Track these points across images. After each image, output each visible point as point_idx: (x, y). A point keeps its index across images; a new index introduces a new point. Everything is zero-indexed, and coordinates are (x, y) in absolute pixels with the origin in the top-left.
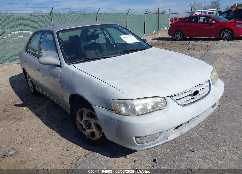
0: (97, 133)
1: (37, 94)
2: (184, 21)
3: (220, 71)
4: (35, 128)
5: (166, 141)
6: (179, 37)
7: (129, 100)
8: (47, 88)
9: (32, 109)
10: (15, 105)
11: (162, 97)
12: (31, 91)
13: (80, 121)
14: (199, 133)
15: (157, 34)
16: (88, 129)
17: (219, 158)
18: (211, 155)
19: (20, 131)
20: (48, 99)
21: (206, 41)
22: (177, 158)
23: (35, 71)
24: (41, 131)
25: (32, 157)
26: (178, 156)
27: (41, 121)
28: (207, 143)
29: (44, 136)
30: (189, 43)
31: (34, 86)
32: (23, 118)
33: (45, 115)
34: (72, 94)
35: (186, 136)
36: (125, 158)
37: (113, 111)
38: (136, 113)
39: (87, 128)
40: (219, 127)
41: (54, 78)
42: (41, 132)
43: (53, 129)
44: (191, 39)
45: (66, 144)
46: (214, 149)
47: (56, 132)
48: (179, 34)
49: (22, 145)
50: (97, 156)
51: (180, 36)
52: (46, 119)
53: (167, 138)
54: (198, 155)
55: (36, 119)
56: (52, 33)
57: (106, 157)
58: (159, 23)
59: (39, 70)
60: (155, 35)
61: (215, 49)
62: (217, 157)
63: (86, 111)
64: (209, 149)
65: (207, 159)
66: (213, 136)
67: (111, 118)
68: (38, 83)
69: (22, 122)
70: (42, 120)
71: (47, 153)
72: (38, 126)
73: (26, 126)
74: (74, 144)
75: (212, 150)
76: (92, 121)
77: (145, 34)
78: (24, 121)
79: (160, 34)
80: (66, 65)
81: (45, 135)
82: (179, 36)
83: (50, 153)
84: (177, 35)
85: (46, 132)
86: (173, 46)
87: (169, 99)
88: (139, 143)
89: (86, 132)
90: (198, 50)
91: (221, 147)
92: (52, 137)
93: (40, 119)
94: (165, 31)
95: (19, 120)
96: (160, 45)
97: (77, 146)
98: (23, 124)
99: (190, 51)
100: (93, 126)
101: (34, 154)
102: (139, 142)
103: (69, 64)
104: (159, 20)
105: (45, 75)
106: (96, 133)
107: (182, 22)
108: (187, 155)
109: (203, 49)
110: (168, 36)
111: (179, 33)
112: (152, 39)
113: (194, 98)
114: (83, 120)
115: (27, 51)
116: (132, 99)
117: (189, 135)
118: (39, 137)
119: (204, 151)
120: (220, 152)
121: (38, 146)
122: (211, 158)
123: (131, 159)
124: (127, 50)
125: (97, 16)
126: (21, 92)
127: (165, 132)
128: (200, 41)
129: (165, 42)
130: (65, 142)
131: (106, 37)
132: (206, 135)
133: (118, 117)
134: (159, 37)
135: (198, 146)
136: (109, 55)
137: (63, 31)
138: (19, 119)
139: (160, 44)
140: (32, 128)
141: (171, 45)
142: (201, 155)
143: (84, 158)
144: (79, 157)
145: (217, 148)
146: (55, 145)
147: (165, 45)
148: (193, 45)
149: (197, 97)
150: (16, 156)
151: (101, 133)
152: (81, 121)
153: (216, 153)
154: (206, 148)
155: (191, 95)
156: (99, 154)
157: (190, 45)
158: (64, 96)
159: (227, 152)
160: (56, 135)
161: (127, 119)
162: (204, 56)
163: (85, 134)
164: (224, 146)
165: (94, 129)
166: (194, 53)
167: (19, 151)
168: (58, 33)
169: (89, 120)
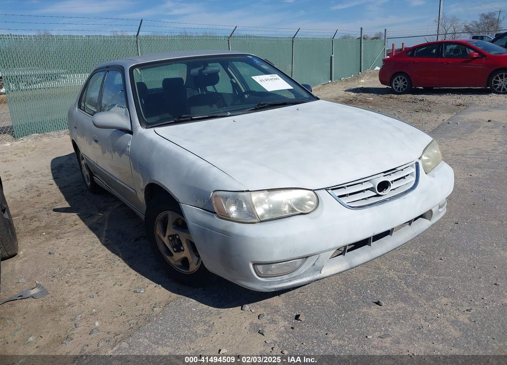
0: (192, 260)
1: (96, 189)
2: (413, 53)
3: (475, 154)
4: (83, 251)
5: (318, 276)
6: (402, 87)
7: (243, 191)
8: (110, 174)
9: (84, 217)
10: (55, 210)
11: (311, 190)
12: (86, 184)
13: (162, 236)
14: (399, 272)
15: (357, 81)
16: (175, 252)
17: (428, 318)
18: (414, 312)
19: (57, 255)
20: (117, 199)
21: (459, 96)
22: (343, 315)
23: (90, 144)
24: (93, 257)
25: (71, 300)
26: (346, 311)
27: (97, 239)
28: (411, 289)
29: (97, 266)
30: (420, 98)
31: (91, 174)
32: (64, 233)
33: (106, 229)
34: (147, 183)
35: (371, 275)
36: (242, 309)
37: (215, 213)
38: (255, 218)
39: (175, 250)
40: (443, 261)
41: (120, 155)
42: (93, 259)
43: (116, 254)
44: (429, 91)
45: (135, 282)
46: (422, 301)
47: (121, 260)
48: (401, 81)
49: (55, 280)
50: (191, 304)
51: (405, 83)
52: (106, 237)
53: (320, 270)
54: (388, 311)
55: (87, 235)
56: (121, 69)
57: (205, 306)
58: (362, 57)
59: (96, 141)
60: (353, 83)
61: (475, 110)
62: (425, 315)
63: (172, 217)
64: (412, 302)
65: (404, 318)
66: (427, 276)
67: (212, 228)
68: (96, 166)
69: (63, 240)
70: (99, 237)
71: (98, 296)
72: (90, 248)
73: (68, 248)
74: (151, 282)
75: (417, 303)
76: (183, 237)
77: (331, 79)
78: (66, 239)
79: (363, 81)
80: (140, 129)
81: (99, 265)
82: (401, 84)
83: (105, 294)
84: (398, 82)
85: (103, 259)
86: (387, 105)
87: (323, 194)
88: (261, 275)
89: (173, 259)
90: (438, 113)
91: (437, 298)
92: (112, 267)
93: (95, 236)
94: (374, 76)
95: (57, 237)
96: (360, 103)
97: (156, 284)
98: (63, 243)
99: (419, 114)
100: (185, 246)
101: (74, 297)
102: (260, 273)
103: (146, 128)
104: (362, 52)
105: (107, 151)
106: (190, 260)
107: (409, 56)
108: (365, 310)
109: (449, 111)
110: (378, 84)
111: (401, 78)
112: (345, 91)
113: (378, 195)
114: (168, 233)
115: (80, 107)
116: (248, 191)
117: (378, 274)
118: (87, 268)
119: (401, 304)
120: (434, 307)
121: (84, 283)
122: (411, 317)
123: (253, 311)
124: (264, 104)
125: (230, 41)
126: (69, 186)
127: (313, 257)
128: (445, 96)
129: (371, 97)
130: (135, 278)
131: (233, 80)
132: (412, 276)
133: (222, 224)
134: (362, 86)
135: (390, 295)
136: (226, 112)
137: (142, 66)
138: (57, 235)
139: (360, 101)
140: (79, 251)
141: (383, 103)
142: (394, 310)
143: (165, 306)
144: (155, 304)
145: (428, 299)
146: (115, 282)
147: (370, 103)
148: (430, 102)
149: (387, 193)
150: (42, 298)
151: (199, 261)
152: (165, 236)
153: (425, 309)
154: (405, 300)
155: (372, 189)
156: (194, 301)
157: (422, 102)
158: (137, 190)
159: (448, 307)
160: (120, 264)
161: (238, 228)
162: (448, 125)
163: (172, 262)
164: (445, 297)
165: (186, 253)
166: (428, 119)
167: (48, 289)
168: (132, 69)
169: (178, 235)
